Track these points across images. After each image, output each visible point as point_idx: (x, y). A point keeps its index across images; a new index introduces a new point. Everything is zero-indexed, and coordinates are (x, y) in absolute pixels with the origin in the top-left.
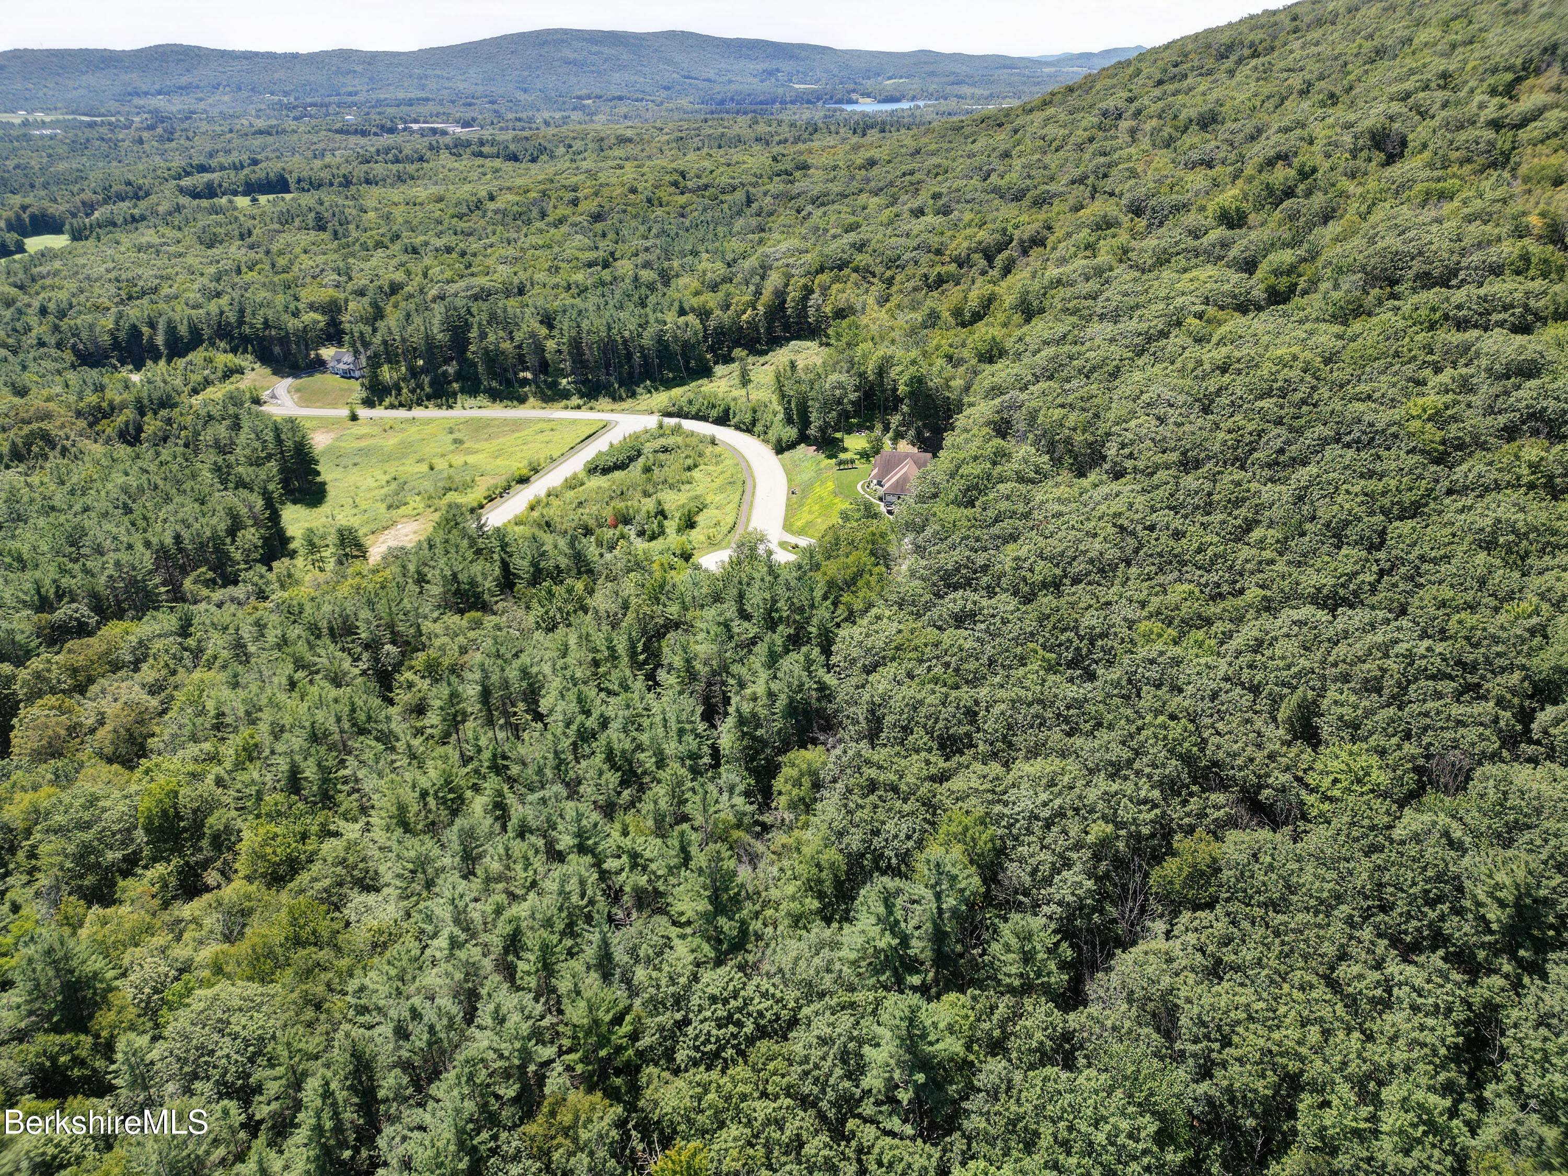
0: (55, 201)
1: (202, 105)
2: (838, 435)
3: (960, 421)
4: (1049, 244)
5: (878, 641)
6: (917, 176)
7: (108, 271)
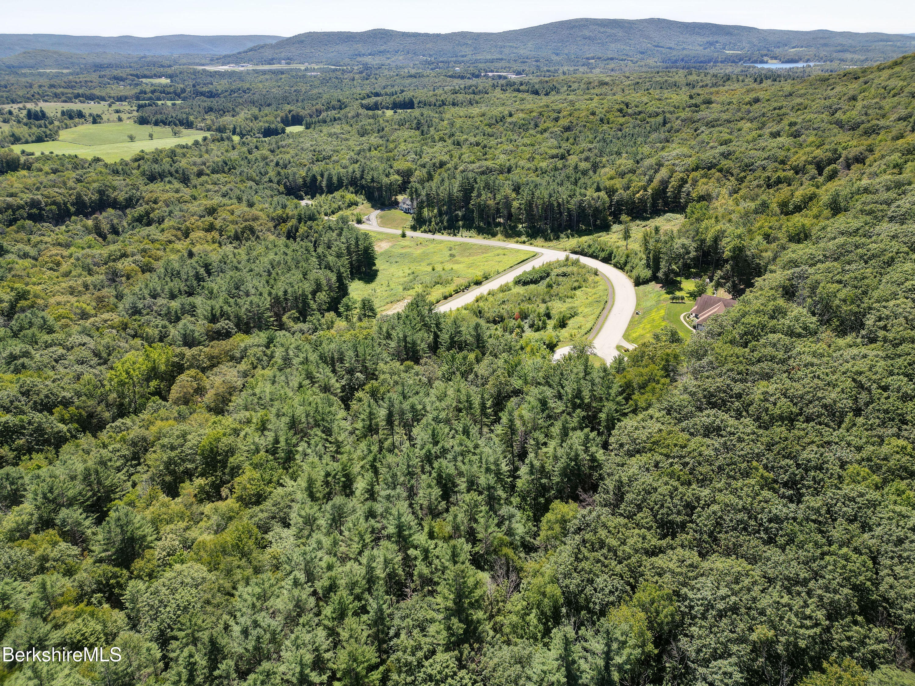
0: (304, 108)
1: (388, 61)
2: (678, 279)
3: (759, 281)
4: (868, 162)
5: (643, 435)
6: (783, 111)
7: (312, 146)
